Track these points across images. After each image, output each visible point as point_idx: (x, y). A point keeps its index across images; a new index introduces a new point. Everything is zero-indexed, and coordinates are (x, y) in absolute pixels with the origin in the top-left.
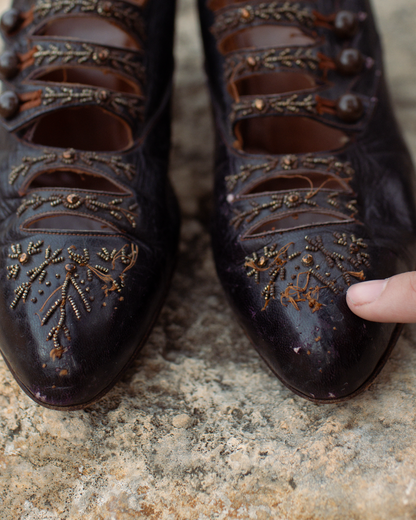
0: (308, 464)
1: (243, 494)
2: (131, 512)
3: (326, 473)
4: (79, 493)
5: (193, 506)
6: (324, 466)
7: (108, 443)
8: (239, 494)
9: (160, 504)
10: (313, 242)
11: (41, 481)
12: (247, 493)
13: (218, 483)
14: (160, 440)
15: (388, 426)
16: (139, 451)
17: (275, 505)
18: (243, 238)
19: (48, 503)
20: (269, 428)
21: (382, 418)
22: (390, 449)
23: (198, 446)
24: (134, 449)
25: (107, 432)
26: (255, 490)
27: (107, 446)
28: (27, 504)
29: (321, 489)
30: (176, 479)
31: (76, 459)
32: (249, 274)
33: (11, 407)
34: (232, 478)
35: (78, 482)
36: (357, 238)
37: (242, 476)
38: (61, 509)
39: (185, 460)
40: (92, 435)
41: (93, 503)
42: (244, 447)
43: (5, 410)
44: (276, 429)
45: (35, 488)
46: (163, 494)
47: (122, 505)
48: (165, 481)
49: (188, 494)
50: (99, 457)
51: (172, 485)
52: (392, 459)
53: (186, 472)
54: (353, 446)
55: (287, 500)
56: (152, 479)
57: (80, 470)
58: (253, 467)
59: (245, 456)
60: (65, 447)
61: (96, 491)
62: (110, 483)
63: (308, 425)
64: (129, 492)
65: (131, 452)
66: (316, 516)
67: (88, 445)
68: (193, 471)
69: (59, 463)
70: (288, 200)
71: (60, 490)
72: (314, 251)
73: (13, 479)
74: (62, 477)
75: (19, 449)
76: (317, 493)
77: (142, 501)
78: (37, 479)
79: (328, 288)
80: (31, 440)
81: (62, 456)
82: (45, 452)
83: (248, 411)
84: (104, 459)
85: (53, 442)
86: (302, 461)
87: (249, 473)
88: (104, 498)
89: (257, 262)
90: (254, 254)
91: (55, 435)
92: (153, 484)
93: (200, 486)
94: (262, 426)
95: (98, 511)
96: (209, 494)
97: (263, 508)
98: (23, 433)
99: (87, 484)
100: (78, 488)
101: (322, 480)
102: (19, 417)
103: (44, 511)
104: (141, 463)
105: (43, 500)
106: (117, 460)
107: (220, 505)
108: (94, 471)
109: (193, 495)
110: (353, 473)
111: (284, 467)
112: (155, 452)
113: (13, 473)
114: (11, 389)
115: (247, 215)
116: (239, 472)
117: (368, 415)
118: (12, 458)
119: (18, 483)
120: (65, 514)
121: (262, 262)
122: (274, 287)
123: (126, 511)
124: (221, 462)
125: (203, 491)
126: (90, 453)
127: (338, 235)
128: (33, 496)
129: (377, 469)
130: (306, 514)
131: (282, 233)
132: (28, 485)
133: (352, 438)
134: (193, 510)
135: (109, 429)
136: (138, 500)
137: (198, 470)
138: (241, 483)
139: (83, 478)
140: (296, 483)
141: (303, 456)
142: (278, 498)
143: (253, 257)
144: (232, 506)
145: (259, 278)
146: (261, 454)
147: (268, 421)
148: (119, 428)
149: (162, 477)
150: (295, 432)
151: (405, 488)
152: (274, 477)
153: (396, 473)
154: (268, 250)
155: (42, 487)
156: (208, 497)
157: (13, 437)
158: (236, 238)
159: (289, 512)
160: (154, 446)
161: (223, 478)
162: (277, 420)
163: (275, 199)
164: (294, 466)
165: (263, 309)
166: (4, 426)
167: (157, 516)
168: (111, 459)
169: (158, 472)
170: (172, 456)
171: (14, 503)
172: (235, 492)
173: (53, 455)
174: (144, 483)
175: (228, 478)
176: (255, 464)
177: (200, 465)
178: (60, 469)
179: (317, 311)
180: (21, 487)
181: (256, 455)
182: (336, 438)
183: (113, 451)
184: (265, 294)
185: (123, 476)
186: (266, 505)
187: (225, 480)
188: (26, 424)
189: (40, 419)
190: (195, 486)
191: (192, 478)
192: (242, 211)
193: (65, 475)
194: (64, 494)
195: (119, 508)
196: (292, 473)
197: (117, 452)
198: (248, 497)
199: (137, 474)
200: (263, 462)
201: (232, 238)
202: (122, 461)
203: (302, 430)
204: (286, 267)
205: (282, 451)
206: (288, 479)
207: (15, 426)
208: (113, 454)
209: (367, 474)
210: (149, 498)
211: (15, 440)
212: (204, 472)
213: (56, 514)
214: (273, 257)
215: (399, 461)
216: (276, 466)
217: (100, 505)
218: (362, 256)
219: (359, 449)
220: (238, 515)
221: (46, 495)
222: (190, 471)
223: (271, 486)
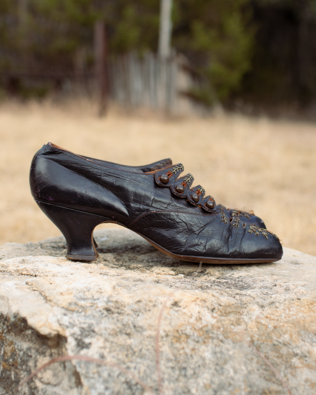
5: (278, 312)
19: (238, 324)
28: (232, 326)
30: (268, 307)
38: (243, 324)
45: (231, 321)
46: (268, 312)
48: (266, 308)
49: (274, 310)
50: (244, 308)
56: (262, 309)
57: (241, 312)
61: (250, 316)
62: (252, 313)
64: (259, 314)
68: (272, 303)
71: (239, 320)
73: (223, 322)
80: (221, 309)
84: (246, 308)
88: (254, 317)
93: (276, 307)
96: (280, 308)
98: (217, 308)
100: (244, 317)
102: (212, 304)
103: (239, 327)
104: (256, 306)
106: (249, 307)
107: (284, 310)
108: (245, 311)
109: (276, 310)
113: (221, 320)
119: (225, 322)
125: (278, 308)
128: (232, 324)
132: (229, 321)
136: (262, 315)
138: (286, 303)
139: (243, 314)
144: (288, 309)
155: (233, 320)
166: (209, 309)
167: (270, 317)
172: (286, 305)
173: (231, 310)
174: (261, 311)
178: (235, 314)
183: (247, 305)
185: (254, 310)
187: (281, 303)
188: (216, 305)
190: (274, 307)
193: (237, 315)
194: (241, 320)
198: (290, 306)
199: (257, 309)
202: (251, 307)
206: (297, 298)
210: (265, 314)
213: (243, 326)
217: (254, 319)
220: (291, 310)
221: (236, 322)
222: (271, 304)
223: (293, 302)
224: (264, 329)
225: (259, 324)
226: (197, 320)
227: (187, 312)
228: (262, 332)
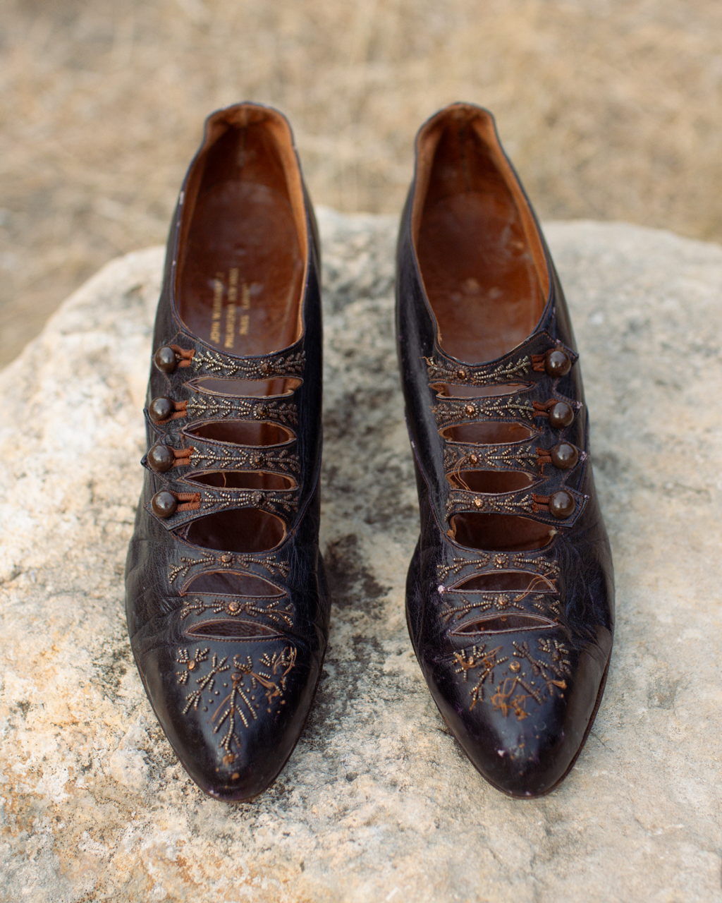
0: (319, 853)
1: (260, 866)
2: (166, 861)
3: (331, 865)
4: (128, 834)
5: (218, 866)
6: (332, 857)
7: (159, 797)
8: (257, 865)
9: (192, 859)
10: (521, 649)
11: (100, 817)
12: (265, 866)
13: (243, 852)
14: (204, 802)
15: (402, 830)
16: (184, 809)
17: (285, 882)
18: (453, 634)
19: (102, 837)
20: (302, 809)
21: (400, 821)
22: (392, 854)
23: (235, 814)
24: (179, 806)
25: (161, 786)
26: (271, 864)
27: (159, 798)
28: (85, 834)
29: (322, 878)
30: (209, 840)
31: (132, 805)
32: (457, 671)
33: (86, 746)
34: (254, 850)
35: (129, 825)
36: (559, 643)
37: (263, 851)
38: (112, 845)
39: (219, 826)
40: (147, 786)
41: (138, 846)
42: (272, 824)
43: (81, 747)
44: (308, 812)
45: (94, 822)
46: (195, 850)
47: (159, 854)
48: (199, 840)
49: (216, 855)
50: (150, 807)
51: (205, 845)
52: (388, 864)
53: (218, 837)
54: (364, 843)
55: (295, 880)
56: (190, 836)
57: (133, 815)
58: (274, 845)
59: (270, 833)
60: (123, 792)
61: (142, 836)
62: (155, 832)
63: (335, 814)
64: (168, 843)
65: (176, 809)
66: (312, 901)
67: (143, 795)
68: (224, 837)
69: (117, 804)
70: (498, 603)
71: (113, 828)
72: (521, 657)
73: (78, 809)
74: (118, 817)
75: (87, 784)
76: (318, 881)
77: (178, 853)
78: (97, 815)
79: (534, 697)
80: (98, 779)
81: (119, 799)
82: (106, 792)
83: (290, 788)
84: (154, 809)
85: (115, 785)
86: (316, 848)
87: (269, 849)
88: (146, 845)
89: (466, 660)
90: (463, 651)
91: (117, 779)
92: (190, 840)
93: (227, 851)
94: (297, 806)
95: (141, 853)
96: (233, 859)
97: (274, 882)
98: (93, 771)
99: (136, 828)
100: (128, 830)
101: (326, 869)
102: (92, 756)
103: (98, 844)
104: (183, 821)
105: (99, 834)
106: (164, 812)
107: (240, 871)
108: (144, 818)
109: (220, 858)
110: (353, 870)
111: (299, 850)
112: (196, 813)
113: (79, 805)
114: (89, 730)
115: (458, 611)
116: (261, 846)
117: (389, 815)
118: (80, 790)
119: (81, 814)
120: (114, 850)
121: (471, 661)
122: (483, 690)
123: (162, 860)
124: (249, 834)
125: (229, 856)
126: (144, 801)
127: (543, 642)
128: (91, 829)
129: (374, 870)
130: (305, 897)
131: (490, 635)
132: (89, 818)
133: (366, 836)
134: (217, 870)
135: (163, 783)
136: (175, 851)
137: (227, 837)
138: (261, 856)
139: (134, 822)
140: (306, 866)
141: (318, 843)
142: (289, 876)
143: (460, 653)
144: (249, 874)
145: (467, 678)
146: (284, 834)
147: (304, 802)
148: (171, 785)
149: (198, 836)
150: (322, 818)
151: (388, 893)
152: (289, 857)
153: (387, 878)
154: (477, 649)
155: (100, 822)
156: (232, 862)
157: (84, 772)
158: (445, 632)
159: (293, 890)
160: (197, 807)
161: (247, 848)
162: (311, 803)
163: (486, 599)
164: (308, 851)
165: (471, 709)
166: (78, 761)
167: (188, 869)
168: (159, 810)
169: (195, 830)
170: (210, 820)
171: (75, 831)
172: (255, 862)
173: (113, 796)
174: (183, 838)
175: (251, 849)
176: (276, 842)
177: (230, 832)
178: (117, 809)
179: (523, 721)
180: (83, 819)
181: (280, 835)
182: (352, 832)
183: (162, 804)
184: (472, 694)
185: (166, 828)
186: (278, 879)
187: (248, 850)
188: (96, 764)
189: (107, 763)
190: (223, 850)
191: (222, 842)
192: (453, 607)
193: (120, 816)
194: (116, 833)
195: (157, 856)
196: (305, 857)
197: (165, 806)
198: (264, 869)
199: (178, 829)
200: (284, 842)
201: (441, 631)
202: (168, 815)
203: (329, 817)
204: (494, 670)
205: (304, 835)
206: (300, 861)
207: (87, 764)
208: (162, 807)
209: (364, 873)
210: (184, 852)
211: (86, 775)
212: (232, 839)
213: (107, 849)
214: (481, 658)
215: (395, 867)
216: (294, 848)
217: (143, 849)
218: (564, 664)
219: (368, 847)
220: (253, 884)
221: (102, 830)
222: (221, 836)
223: (285, 864)
224: (143, 886)
225: (141, 868)
226: (30, 771)
227: (24, 743)
228: (130, 889)
